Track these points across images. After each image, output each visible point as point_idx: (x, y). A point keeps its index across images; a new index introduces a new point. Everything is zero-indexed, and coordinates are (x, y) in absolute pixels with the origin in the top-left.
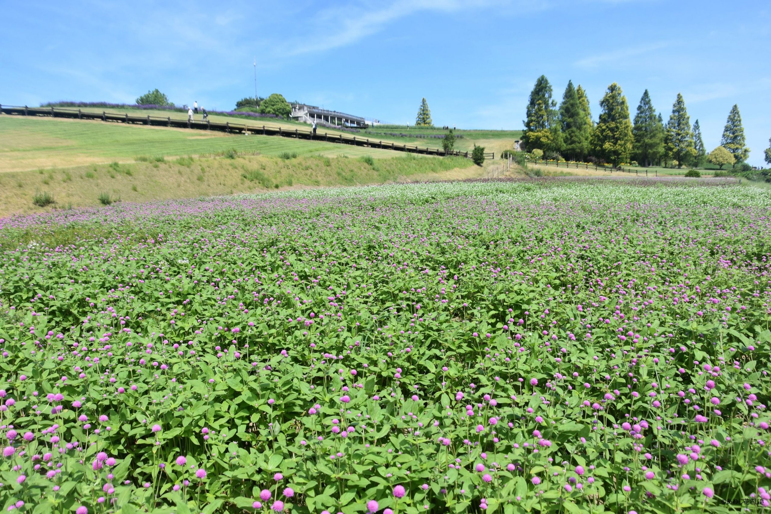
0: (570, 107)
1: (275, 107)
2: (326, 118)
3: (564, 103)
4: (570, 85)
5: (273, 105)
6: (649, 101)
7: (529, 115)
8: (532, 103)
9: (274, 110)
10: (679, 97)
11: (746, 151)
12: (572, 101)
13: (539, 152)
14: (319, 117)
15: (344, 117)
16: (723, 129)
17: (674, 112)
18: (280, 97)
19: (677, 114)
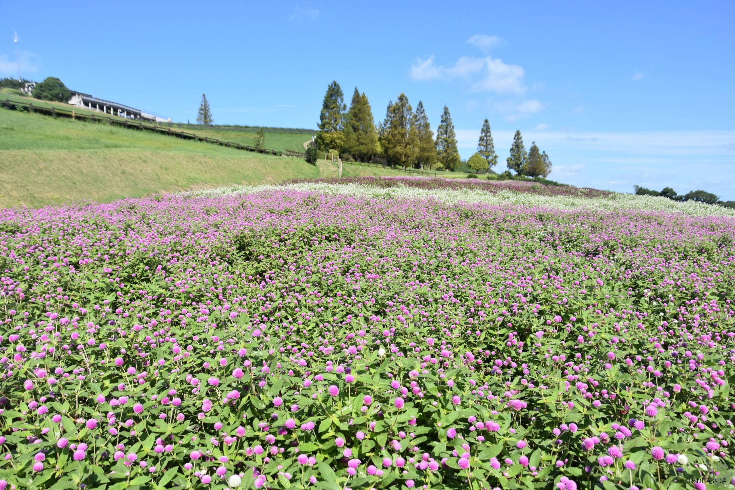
0: (357, 111)
1: (52, 92)
2: (101, 108)
3: (353, 108)
4: (356, 92)
5: (51, 90)
6: (424, 110)
7: (322, 117)
8: (326, 106)
9: (51, 95)
10: (446, 109)
11: (496, 157)
12: (359, 107)
13: (334, 153)
14: (94, 106)
15: (120, 108)
16: (478, 139)
17: (442, 122)
18: (58, 81)
19: (444, 124)
